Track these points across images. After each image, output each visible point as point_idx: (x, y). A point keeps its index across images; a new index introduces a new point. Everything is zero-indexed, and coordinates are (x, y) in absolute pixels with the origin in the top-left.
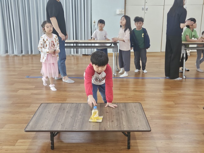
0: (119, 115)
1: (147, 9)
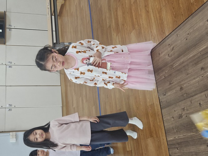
1: (10, 105)
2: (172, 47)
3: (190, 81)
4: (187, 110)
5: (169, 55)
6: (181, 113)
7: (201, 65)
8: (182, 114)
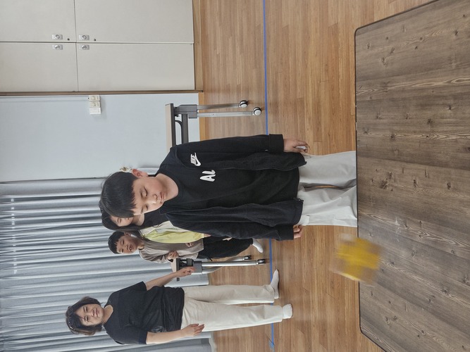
0: (404, 99)
1: (86, 37)
2: (391, 46)
3: (408, 132)
4: (395, 181)
5: (384, 59)
6: (385, 180)
7: (429, 114)
8: (386, 182)
